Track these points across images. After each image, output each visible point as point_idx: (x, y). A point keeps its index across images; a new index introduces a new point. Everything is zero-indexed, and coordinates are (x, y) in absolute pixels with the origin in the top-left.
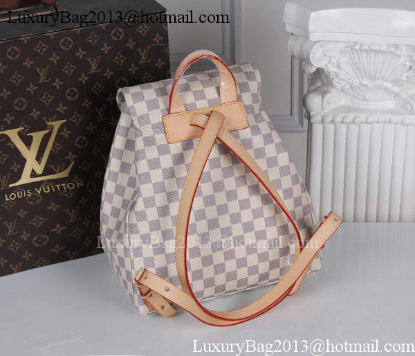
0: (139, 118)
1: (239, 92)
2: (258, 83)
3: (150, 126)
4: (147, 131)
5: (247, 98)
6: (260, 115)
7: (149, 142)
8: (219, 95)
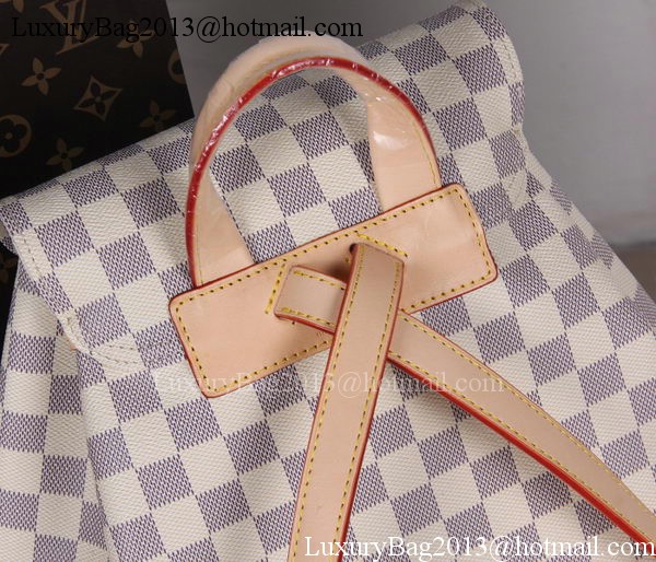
0: (83, 316)
1: (443, 149)
2: (513, 89)
3: (128, 340)
4: (120, 360)
5: (477, 165)
6: (531, 208)
7: (134, 398)
8: (370, 175)
